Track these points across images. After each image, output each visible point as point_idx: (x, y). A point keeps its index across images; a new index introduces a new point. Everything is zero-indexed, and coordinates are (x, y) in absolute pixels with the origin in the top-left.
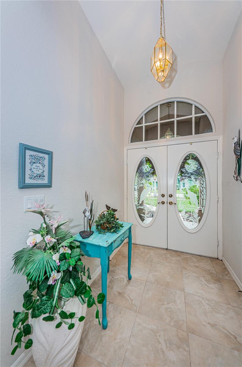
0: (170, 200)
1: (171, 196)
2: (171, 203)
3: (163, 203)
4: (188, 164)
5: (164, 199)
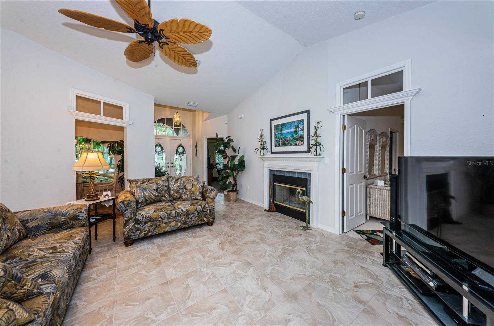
0: (172, 165)
1: (172, 163)
2: (172, 167)
3: (168, 167)
4: (179, 149)
5: (169, 165)
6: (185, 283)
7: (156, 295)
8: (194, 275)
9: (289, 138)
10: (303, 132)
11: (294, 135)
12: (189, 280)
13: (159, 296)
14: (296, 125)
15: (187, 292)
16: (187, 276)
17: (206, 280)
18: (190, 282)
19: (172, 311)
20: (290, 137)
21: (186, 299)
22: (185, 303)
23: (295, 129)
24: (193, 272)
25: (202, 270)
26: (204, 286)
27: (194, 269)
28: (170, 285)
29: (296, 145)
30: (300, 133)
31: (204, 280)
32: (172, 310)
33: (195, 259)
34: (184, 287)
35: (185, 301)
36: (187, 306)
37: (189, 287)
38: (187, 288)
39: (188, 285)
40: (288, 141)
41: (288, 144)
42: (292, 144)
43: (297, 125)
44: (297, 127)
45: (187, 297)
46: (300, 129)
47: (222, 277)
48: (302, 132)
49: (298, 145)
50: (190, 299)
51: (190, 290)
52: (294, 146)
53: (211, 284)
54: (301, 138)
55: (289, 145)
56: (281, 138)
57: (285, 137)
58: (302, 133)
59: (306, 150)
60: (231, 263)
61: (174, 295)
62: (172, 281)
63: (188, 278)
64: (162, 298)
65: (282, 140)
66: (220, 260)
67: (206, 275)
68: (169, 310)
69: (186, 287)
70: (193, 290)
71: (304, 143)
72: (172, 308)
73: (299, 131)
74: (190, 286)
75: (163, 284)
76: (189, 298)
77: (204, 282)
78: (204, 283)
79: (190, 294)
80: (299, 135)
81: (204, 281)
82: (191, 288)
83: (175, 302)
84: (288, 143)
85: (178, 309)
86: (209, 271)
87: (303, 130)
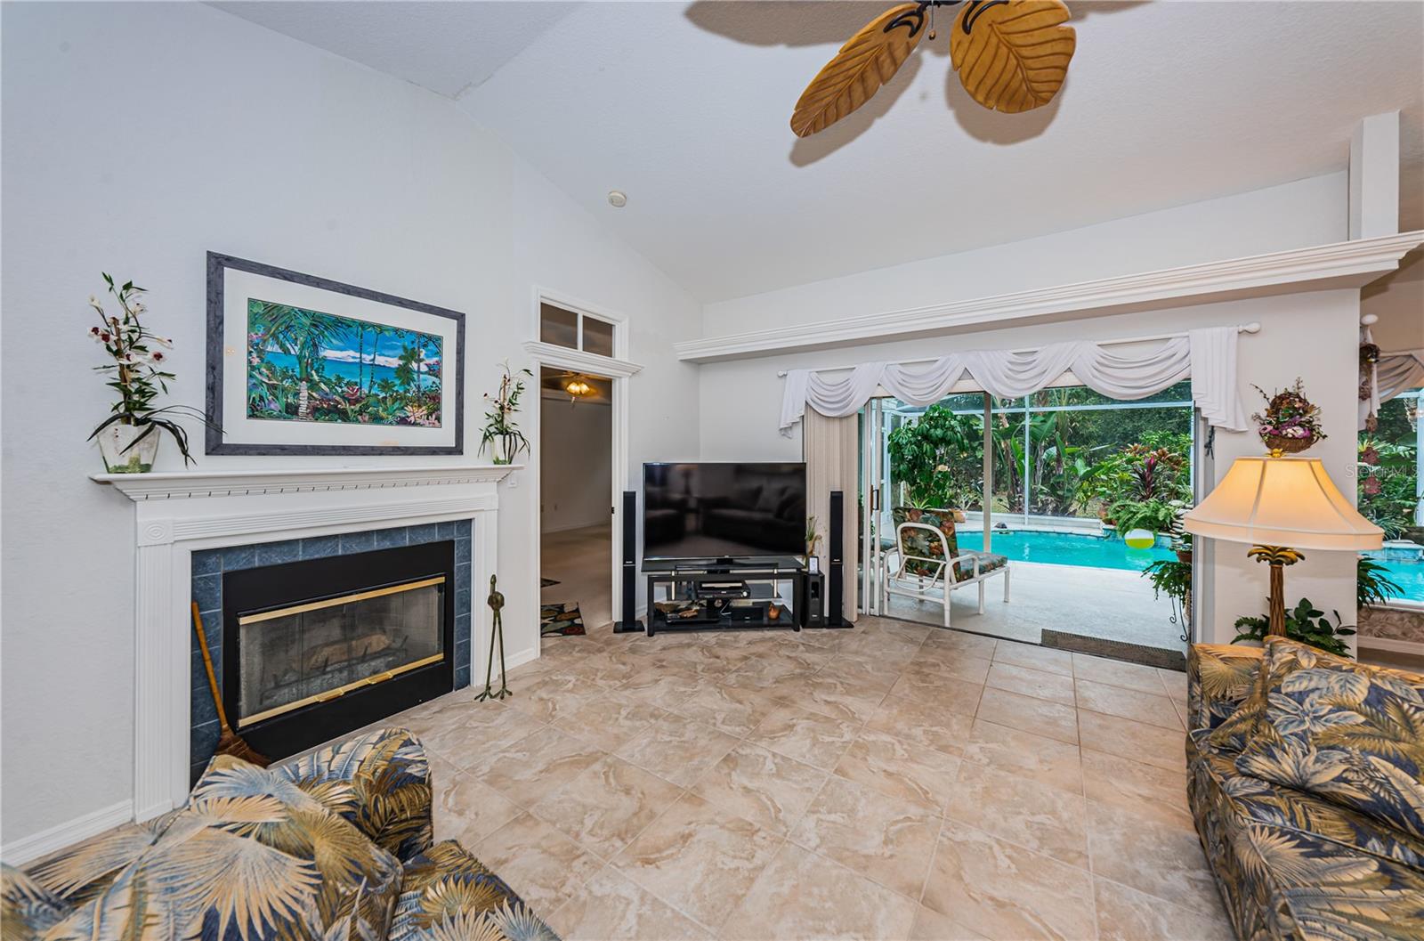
6: (887, 853)
7: (972, 894)
8: (848, 850)
9: (365, 390)
10: (437, 381)
11: (397, 382)
12: (871, 852)
13: (966, 885)
14: (405, 348)
15: (900, 830)
16: (865, 863)
17: (839, 814)
18: (872, 844)
19: (955, 828)
20: (371, 387)
21: (914, 821)
22: (922, 819)
23: (400, 358)
24: (839, 860)
25: (815, 842)
26: (860, 808)
27: (828, 863)
28: (922, 884)
29: (403, 421)
30: (427, 381)
31: (843, 818)
32: (954, 830)
33: (785, 890)
34: (897, 846)
35: (919, 821)
36: (921, 811)
37: (887, 836)
38: (894, 837)
39: (886, 842)
40: (357, 401)
41: (361, 413)
42: (382, 419)
43: (410, 347)
44: (411, 355)
45: (909, 823)
46: (424, 368)
47: (809, 789)
48: (434, 379)
49: (415, 424)
50: (909, 815)
51: (892, 828)
52: (391, 424)
53: (843, 800)
54: (432, 401)
55: (367, 418)
56: (309, 380)
57: (339, 379)
58: (434, 383)
59: (451, 442)
60: (747, 790)
61: (932, 853)
62: (910, 890)
63: (867, 857)
64: (963, 873)
65: (313, 386)
66: (749, 819)
67: (825, 825)
68: (960, 837)
69: (892, 841)
70: (884, 824)
71: (438, 419)
72: (953, 833)
73: (419, 372)
74: (883, 837)
75: (937, 909)
76: (909, 819)
77: (849, 816)
78: (852, 812)
79: (898, 822)
80: (419, 387)
81: (846, 817)
82: (885, 831)
83: (939, 838)
84: (357, 407)
85: (943, 821)
86: (810, 823)
87: (435, 371)
